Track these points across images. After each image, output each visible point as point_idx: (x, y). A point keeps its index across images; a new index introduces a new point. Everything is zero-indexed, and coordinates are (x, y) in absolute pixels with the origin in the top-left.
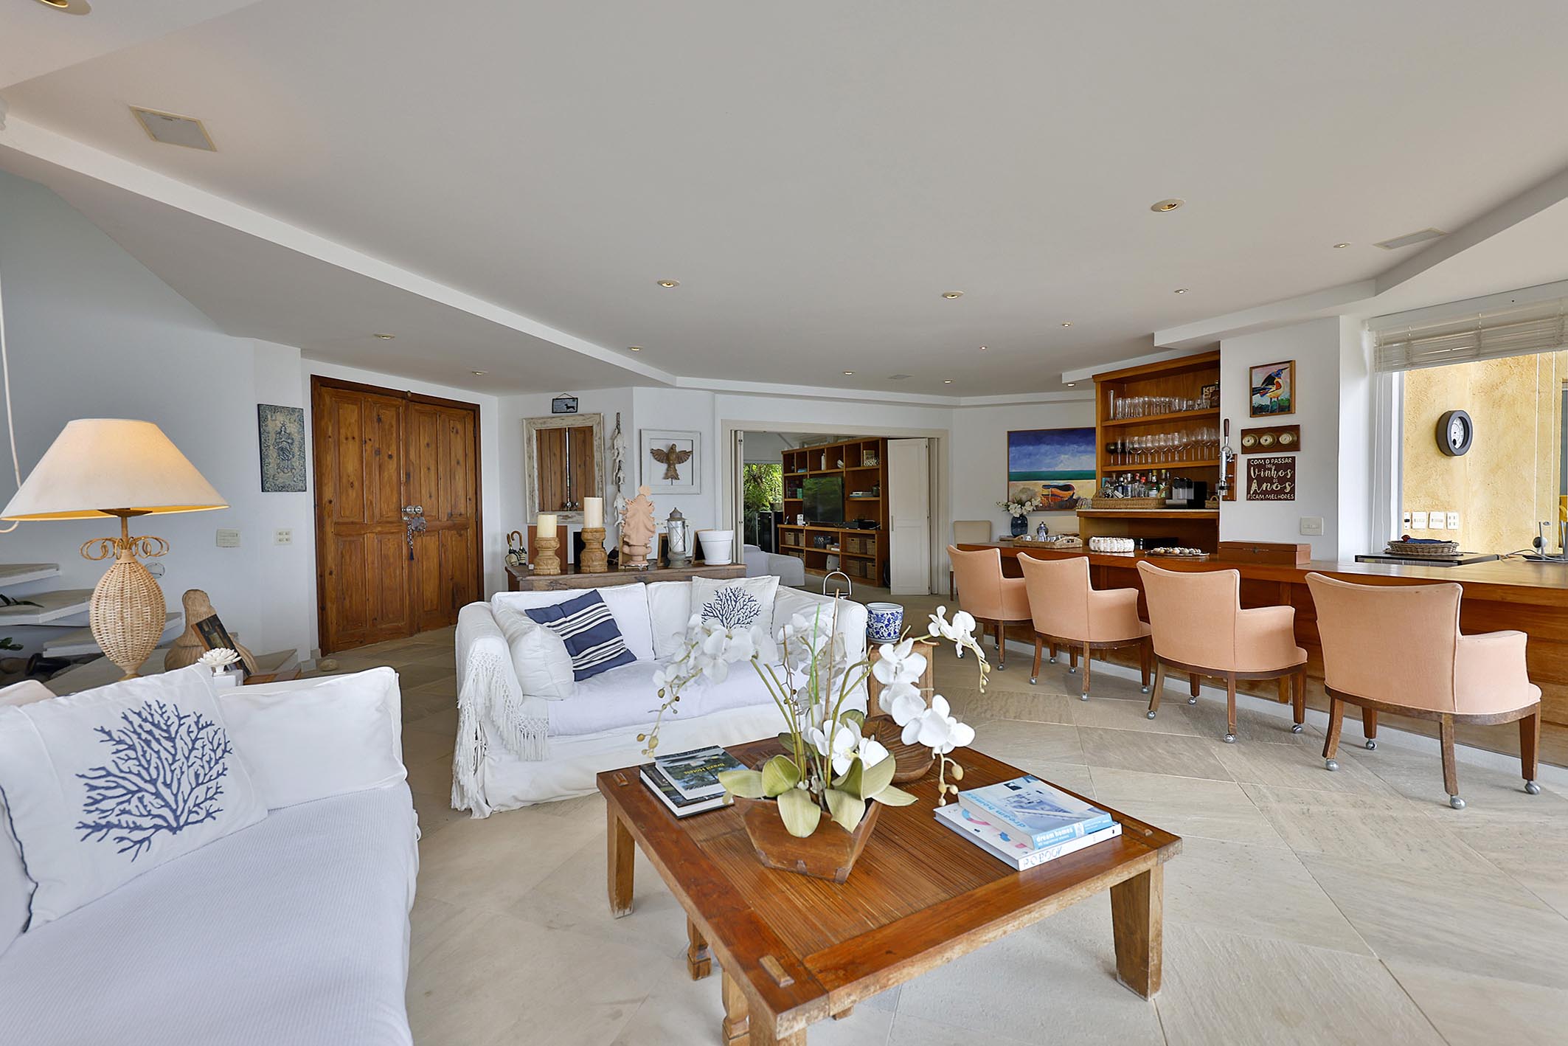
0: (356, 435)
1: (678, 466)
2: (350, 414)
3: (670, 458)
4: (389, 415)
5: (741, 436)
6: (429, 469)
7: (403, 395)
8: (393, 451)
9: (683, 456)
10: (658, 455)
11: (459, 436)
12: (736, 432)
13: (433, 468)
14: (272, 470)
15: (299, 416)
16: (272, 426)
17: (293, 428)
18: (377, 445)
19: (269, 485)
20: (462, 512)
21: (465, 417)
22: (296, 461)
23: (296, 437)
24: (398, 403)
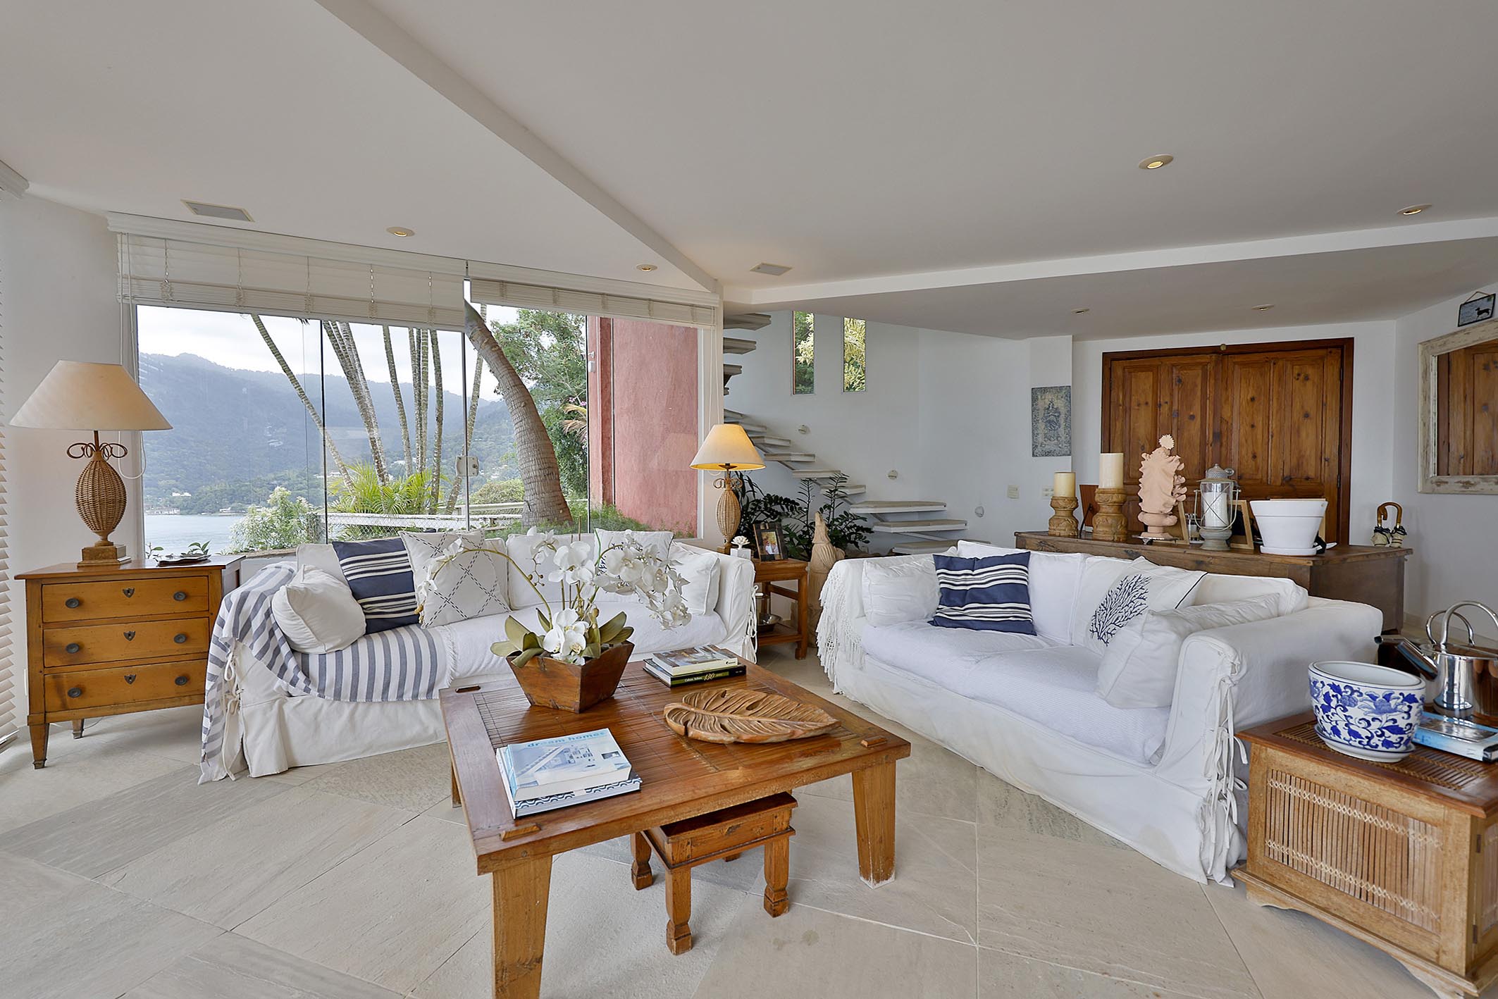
0: (1150, 401)
2: (1143, 383)
4: (1195, 376)
6: (1253, 426)
7: (1215, 350)
8: (1196, 410)
11: (1309, 383)
13: (1259, 425)
14: (1040, 439)
15: (1066, 392)
16: (1042, 404)
17: (1060, 404)
18: (1175, 407)
19: (1038, 451)
20: (1312, 474)
21: (1322, 358)
22: (1062, 431)
23: (1063, 410)
24: (1205, 358)
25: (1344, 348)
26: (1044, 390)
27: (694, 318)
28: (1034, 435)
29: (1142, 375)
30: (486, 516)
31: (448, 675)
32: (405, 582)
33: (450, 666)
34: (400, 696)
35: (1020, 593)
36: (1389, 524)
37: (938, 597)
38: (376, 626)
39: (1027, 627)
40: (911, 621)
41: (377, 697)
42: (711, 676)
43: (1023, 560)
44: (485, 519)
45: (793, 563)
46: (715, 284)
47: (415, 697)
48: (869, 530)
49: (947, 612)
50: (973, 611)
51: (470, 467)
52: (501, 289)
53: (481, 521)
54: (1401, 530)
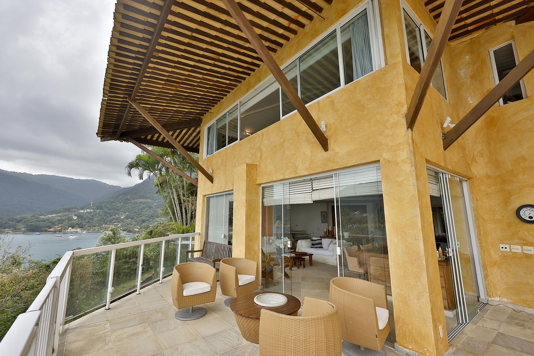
14: (322, 220)
15: (326, 212)
16: (322, 214)
17: (325, 214)
19: (322, 222)
22: (326, 219)
23: (326, 215)
26: (322, 212)
35: (321, 244)
37: (311, 245)
39: (322, 248)
40: (309, 247)
43: (321, 239)
50: (316, 246)
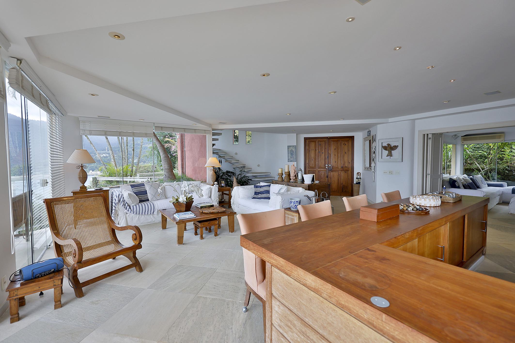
0: (314, 149)
1: (392, 152)
2: (312, 145)
3: (390, 148)
4: (323, 143)
5: (430, 136)
6: (335, 155)
7: (327, 138)
8: (324, 151)
9: (396, 147)
10: (385, 148)
11: (346, 145)
12: (428, 134)
13: (336, 155)
15: (295, 147)
16: (290, 150)
17: (294, 150)
18: (319, 151)
19: (289, 161)
20: (347, 166)
21: (348, 140)
22: (294, 156)
23: (294, 151)
24: (325, 140)
25: (352, 138)
26: (290, 146)
27: (205, 133)
28: (288, 157)
29: (313, 143)
30: (149, 177)
31: (157, 209)
32: (145, 192)
33: (157, 208)
34: (148, 214)
35: (268, 192)
36: (359, 177)
37: (254, 193)
38: (141, 201)
39: (268, 198)
40: (248, 198)
41: (143, 214)
42: (207, 206)
43: (269, 186)
44: (148, 178)
45: (228, 188)
46: (210, 125)
47: (150, 214)
48: (251, 180)
49: (256, 196)
50: (260, 196)
51: (155, 168)
52: (161, 129)
53: (147, 179)
54: (360, 178)
